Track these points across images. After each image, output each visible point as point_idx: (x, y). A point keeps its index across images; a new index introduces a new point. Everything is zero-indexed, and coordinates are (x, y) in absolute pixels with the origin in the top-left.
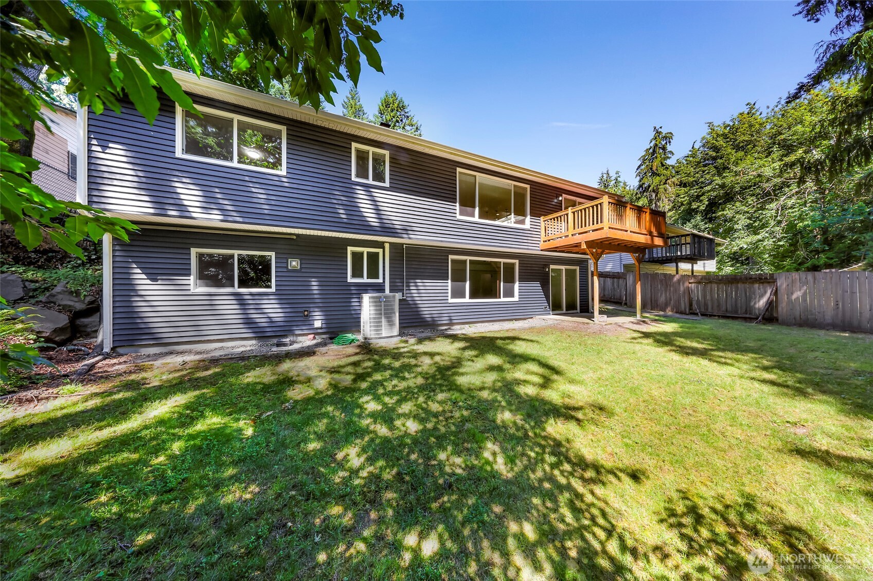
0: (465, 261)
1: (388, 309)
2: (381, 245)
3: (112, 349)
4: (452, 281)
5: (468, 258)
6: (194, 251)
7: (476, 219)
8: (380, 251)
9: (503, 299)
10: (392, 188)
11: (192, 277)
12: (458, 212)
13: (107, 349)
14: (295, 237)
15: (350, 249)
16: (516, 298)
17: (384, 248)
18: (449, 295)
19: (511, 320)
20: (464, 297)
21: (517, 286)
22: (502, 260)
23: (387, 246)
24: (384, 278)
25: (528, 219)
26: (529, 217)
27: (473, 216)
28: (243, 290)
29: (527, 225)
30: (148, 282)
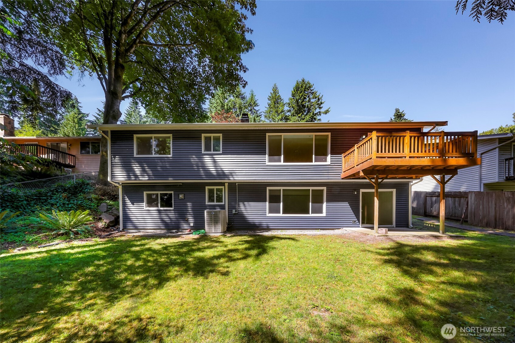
0: (280, 190)
1: (216, 218)
2: (223, 184)
3: (123, 229)
4: (270, 202)
5: (282, 188)
6: (145, 193)
7: (282, 163)
8: (223, 187)
9: (311, 215)
10: (223, 153)
11: (144, 203)
12: (267, 160)
13: (121, 230)
14: (181, 184)
15: (207, 188)
16: (324, 214)
17: (225, 186)
18: (267, 211)
19: (318, 229)
20: (279, 213)
21: (325, 205)
22: (311, 188)
23: (226, 185)
24: (225, 202)
25: (329, 157)
26: (329, 155)
27: (280, 161)
28: (162, 208)
29: (328, 162)
30: (132, 205)
